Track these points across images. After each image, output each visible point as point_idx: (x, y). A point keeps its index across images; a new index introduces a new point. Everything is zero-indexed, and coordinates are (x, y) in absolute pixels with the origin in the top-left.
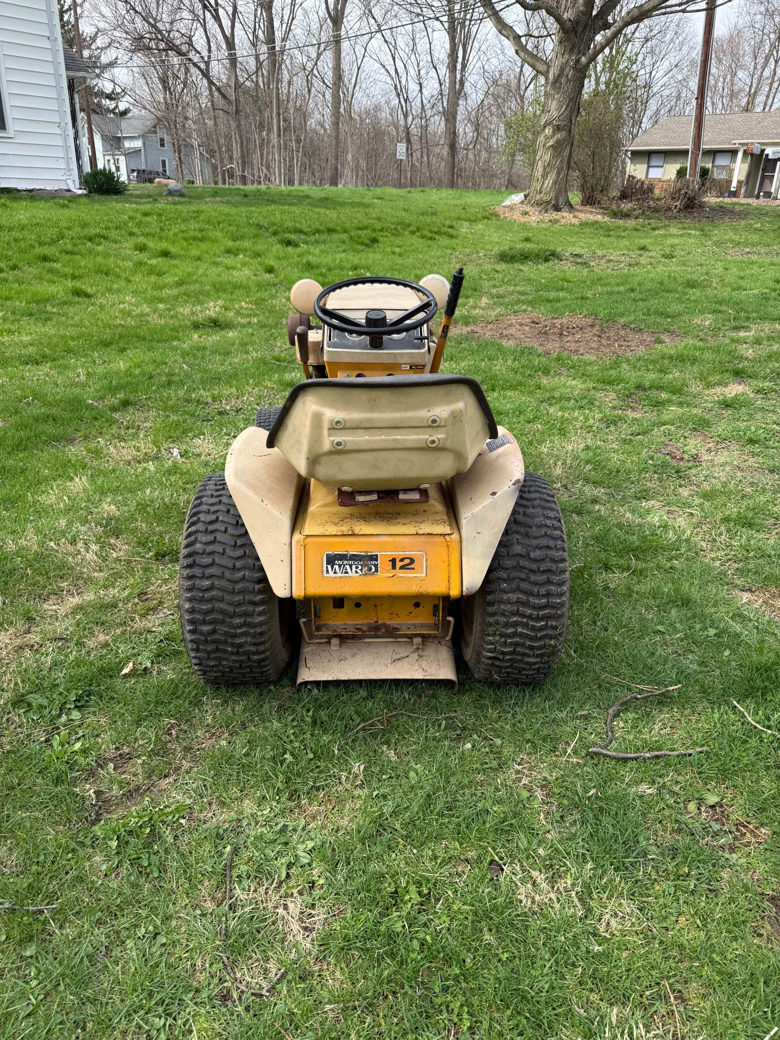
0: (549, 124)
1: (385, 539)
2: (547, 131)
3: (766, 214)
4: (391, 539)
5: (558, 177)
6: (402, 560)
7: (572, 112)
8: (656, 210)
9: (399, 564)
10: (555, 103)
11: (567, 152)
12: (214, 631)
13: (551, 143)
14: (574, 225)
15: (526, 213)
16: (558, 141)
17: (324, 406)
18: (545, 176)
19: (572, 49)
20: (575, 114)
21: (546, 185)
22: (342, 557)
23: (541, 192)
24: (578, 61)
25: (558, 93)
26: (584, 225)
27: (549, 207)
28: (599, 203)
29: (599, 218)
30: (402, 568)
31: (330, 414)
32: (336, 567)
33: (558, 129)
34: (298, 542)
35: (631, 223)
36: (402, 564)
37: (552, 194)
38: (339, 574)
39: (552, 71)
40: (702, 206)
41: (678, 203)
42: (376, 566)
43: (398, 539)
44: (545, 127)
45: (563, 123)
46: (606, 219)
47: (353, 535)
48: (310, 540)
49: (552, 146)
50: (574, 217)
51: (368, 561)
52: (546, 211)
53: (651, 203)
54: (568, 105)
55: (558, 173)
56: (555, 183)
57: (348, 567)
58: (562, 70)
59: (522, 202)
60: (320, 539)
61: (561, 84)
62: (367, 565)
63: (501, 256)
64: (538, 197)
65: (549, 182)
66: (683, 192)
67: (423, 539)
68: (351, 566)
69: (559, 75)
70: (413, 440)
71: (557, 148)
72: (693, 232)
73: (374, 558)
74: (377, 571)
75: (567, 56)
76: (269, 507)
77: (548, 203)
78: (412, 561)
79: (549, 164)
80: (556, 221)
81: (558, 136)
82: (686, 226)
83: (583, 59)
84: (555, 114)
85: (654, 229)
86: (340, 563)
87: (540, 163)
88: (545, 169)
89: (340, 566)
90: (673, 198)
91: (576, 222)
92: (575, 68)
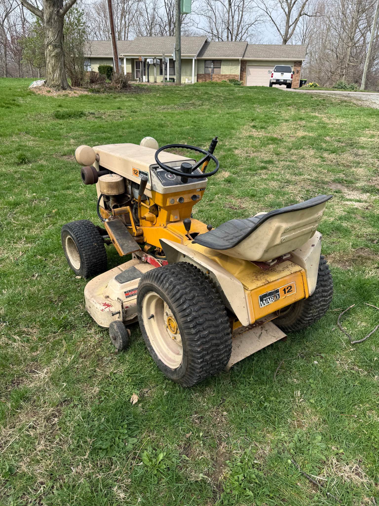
0: (50, 44)
1: (280, 280)
2: (49, 47)
3: (159, 89)
4: (282, 279)
5: (61, 72)
6: (287, 288)
7: (60, 38)
8: (110, 89)
9: (287, 290)
10: (50, 33)
11: (62, 59)
12: (212, 357)
13: (53, 54)
14: (77, 97)
15: (50, 92)
16: (57, 53)
17: (282, 222)
18: (54, 71)
19: (54, 5)
20: (62, 39)
21: (55, 76)
22: (265, 296)
23: (53, 80)
24: (58, 12)
25: (51, 28)
26: (81, 97)
27: (60, 88)
28: (82, 85)
29: (86, 93)
30: (288, 292)
31: (285, 226)
32: (264, 301)
33: (55, 47)
34: (249, 294)
35: (103, 95)
36: (288, 290)
37: (60, 81)
38: (266, 305)
39: (45, 15)
40: (130, 86)
41: (119, 85)
42: (279, 295)
43: (284, 279)
44: (48, 45)
45: (58, 44)
46: (90, 94)
47: (269, 283)
48: (252, 292)
49: (54, 56)
50: (75, 93)
51: (274, 293)
52: (59, 90)
53: (107, 85)
54: (58, 34)
55: (61, 70)
56: (60, 75)
57: (268, 299)
58: (51, 15)
59: (44, 85)
60: (256, 290)
61: (51, 22)
62: (275, 296)
63: (56, 115)
64: (52, 83)
65: (57, 75)
66: (120, 80)
67: (293, 275)
68: (269, 299)
69: (50, 18)
70: (308, 230)
71: (57, 56)
72: (133, 99)
73: (277, 291)
74: (279, 297)
75: (52, 9)
76: (234, 281)
77: (59, 86)
78: (291, 287)
79: (54, 65)
80: (67, 96)
81: (56, 51)
82: (128, 96)
83: (61, 10)
84: (52, 39)
85: (115, 98)
86: (265, 298)
87: (49, 64)
88: (53, 68)
89: (265, 300)
90: (116, 83)
91: (76, 95)
92: (57, 15)
